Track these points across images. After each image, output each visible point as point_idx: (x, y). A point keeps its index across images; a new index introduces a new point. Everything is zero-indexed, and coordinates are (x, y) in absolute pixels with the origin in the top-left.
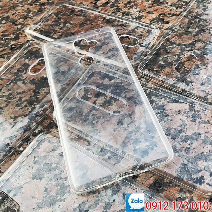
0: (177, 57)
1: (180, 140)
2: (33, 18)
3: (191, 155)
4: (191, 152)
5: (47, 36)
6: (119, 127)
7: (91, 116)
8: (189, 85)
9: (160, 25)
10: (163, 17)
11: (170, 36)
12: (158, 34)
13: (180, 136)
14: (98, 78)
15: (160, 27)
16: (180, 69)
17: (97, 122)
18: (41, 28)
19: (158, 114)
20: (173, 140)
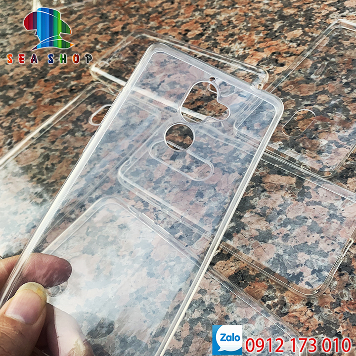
0: (288, 113)
1: (278, 224)
2: (101, 52)
3: (290, 244)
4: (290, 240)
5: (117, 77)
6: (198, 200)
7: (162, 183)
8: (300, 152)
9: (271, 67)
10: (276, 56)
11: (282, 85)
12: (266, 80)
13: (278, 218)
14: (177, 135)
15: (271, 71)
16: (291, 129)
17: (170, 192)
18: (111, 66)
19: (251, 188)
20: (268, 223)
